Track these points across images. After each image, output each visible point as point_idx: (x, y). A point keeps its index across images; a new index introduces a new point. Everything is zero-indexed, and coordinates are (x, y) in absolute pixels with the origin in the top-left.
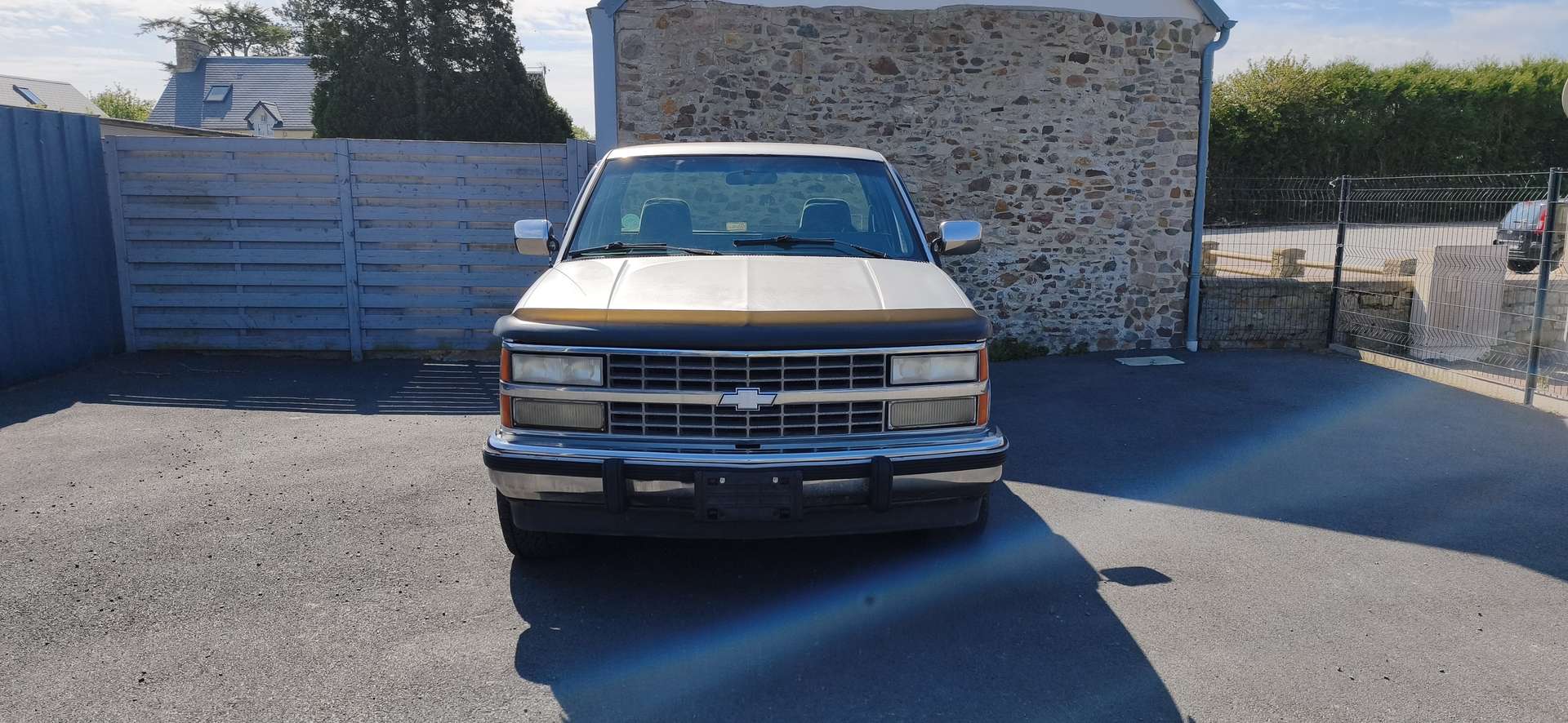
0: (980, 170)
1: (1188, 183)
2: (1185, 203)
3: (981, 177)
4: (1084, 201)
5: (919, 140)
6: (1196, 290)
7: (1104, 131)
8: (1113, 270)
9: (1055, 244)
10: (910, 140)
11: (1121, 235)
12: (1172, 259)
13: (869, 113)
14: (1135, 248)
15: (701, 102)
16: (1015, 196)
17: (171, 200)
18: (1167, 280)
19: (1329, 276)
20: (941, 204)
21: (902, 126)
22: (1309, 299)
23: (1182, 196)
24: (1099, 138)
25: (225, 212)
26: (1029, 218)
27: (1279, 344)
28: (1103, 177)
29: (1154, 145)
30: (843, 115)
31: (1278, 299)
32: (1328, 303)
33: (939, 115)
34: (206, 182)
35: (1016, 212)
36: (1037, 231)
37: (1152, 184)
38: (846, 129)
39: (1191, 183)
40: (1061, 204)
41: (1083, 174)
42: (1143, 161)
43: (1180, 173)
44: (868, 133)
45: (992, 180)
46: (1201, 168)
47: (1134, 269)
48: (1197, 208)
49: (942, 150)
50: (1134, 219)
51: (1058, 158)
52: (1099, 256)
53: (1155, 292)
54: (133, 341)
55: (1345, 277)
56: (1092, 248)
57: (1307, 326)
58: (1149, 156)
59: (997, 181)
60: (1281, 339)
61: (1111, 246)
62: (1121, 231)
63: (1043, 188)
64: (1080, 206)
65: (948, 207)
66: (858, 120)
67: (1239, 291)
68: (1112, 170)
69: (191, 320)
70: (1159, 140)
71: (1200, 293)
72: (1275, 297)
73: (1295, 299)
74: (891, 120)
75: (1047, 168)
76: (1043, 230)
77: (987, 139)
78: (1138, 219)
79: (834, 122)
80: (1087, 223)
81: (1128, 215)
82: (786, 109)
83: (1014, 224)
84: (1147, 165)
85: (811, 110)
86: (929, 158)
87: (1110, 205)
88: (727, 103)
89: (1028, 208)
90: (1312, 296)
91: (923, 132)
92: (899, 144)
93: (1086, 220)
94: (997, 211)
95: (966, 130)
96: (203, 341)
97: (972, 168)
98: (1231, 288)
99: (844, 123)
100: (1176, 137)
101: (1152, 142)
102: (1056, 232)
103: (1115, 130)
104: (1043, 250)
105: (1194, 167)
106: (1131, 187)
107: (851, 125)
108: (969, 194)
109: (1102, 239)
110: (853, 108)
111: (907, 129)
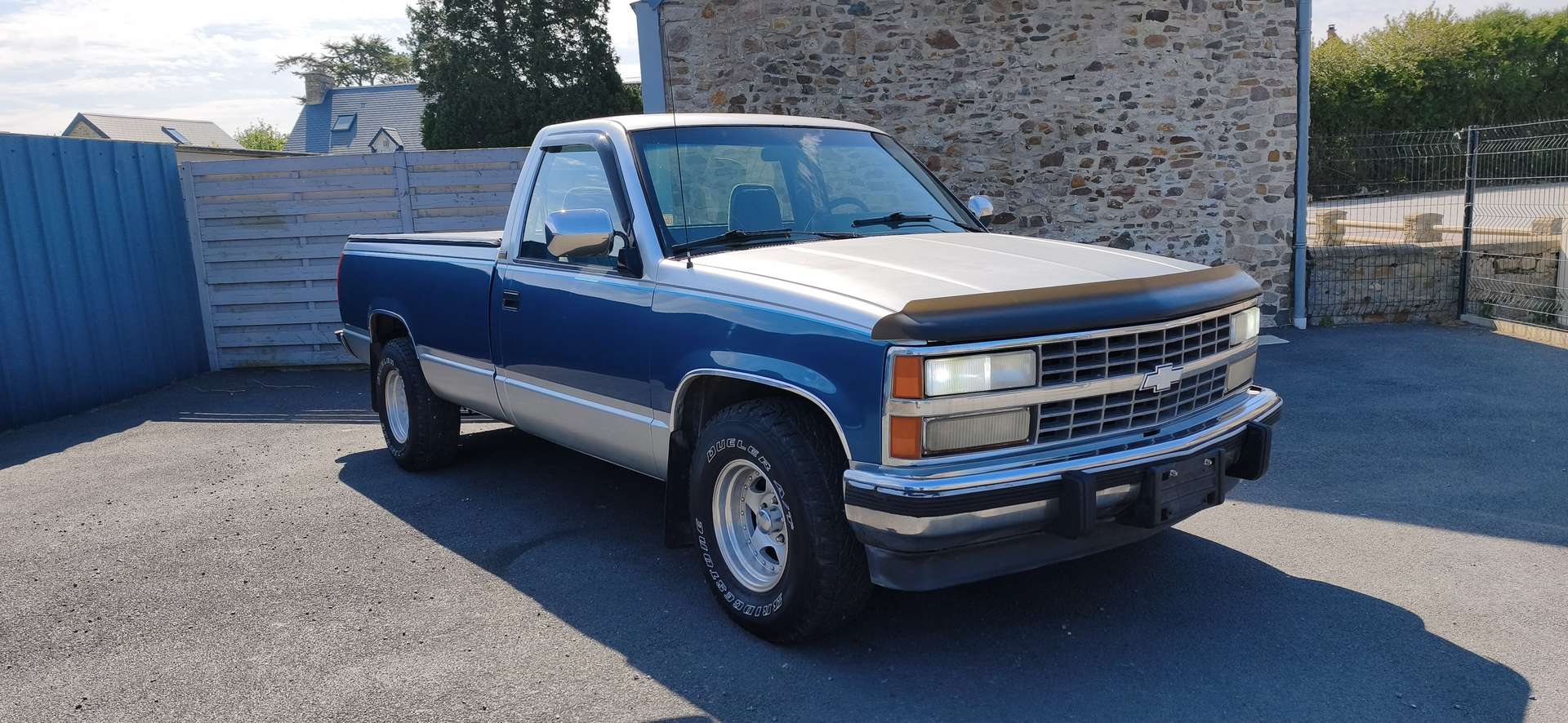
0: (1051, 143)
1: (1288, 144)
2: (1285, 167)
3: (1053, 151)
4: (1170, 171)
5: (983, 115)
6: (1302, 261)
7: (1189, 93)
8: (1207, 244)
9: (1139, 220)
10: (973, 116)
11: (1213, 206)
12: (1273, 230)
13: (929, 91)
14: (1232, 220)
15: (751, 90)
16: (1092, 170)
17: (243, 221)
18: (1268, 253)
19: (1458, 240)
20: (1011, 183)
21: (967, 102)
22: (1433, 266)
23: (1282, 158)
24: (1182, 102)
25: (294, 230)
26: (1109, 192)
27: (1402, 318)
28: (1190, 143)
29: (1247, 105)
30: (900, 95)
31: (1397, 268)
32: (1458, 270)
33: (1003, 88)
34: (275, 202)
35: (1093, 186)
36: (1118, 206)
37: (1246, 148)
38: (905, 109)
39: (1292, 144)
40: (1143, 175)
41: (1168, 142)
42: (1234, 124)
43: (1279, 134)
44: (928, 113)
45: (1066, 155)
46: (1301, 128)
47: (1230, 242)
48: (1299, 170)
49: (1009, 125)
50: (1228, 187)
51: (1138, 126)
52: (1189, 229)
53: (1256, 266)
54: (217, 361)
55: (1475, 239)
56: (1180, 221)
57: (1434, 296)
58: (1242, 117)
59: (1072, 154)
60: (1402, 311)
61: (1202, 217)
62: (1213, 201)
63: (1122, 161)
64: (1166, 176)
65: (1019, 185)
66: (917, 98)
67: (1352, 261)
68: (1200, 135)
69: (268, 338)
70: (1253, 99)
71: (1307, 264)
72: (1394, 265)
73: (1418, 266)
74: (952, 97)
75: (1128, 137)
76: (1125, 205)
77: (1057, 110)
78: (1232, 186)
79: (891, 102)
80: (1175, 194)
81: (1220, 184)
82: (839, 93)
83: (1092, 200)
84: (1240, 127)
85: (867, 91)
86: (996, 134)
87: (1199, 173)
88: (778, 90)
89: (1107, 181)
90: (1438, 262)
91: (988, 107)
92: (963, 122)
93: (1172, 192)
94: (1073, 187)
95: (1033, 102)
96: (280, 358)
97: (1044, 143)
98: (1343, 257)
99: (901, 103)
100: (1271, 95)
101: (1244, 102)
102: (1140, 206)
103: (1202, 91)
104: (1125, 226)
105: (1294, 127)
106: (1224, 152)
107: (911, 104)
108: (1042, 171)
109: (1192, 211)
110: (911, 87)
111: (969, 105)
